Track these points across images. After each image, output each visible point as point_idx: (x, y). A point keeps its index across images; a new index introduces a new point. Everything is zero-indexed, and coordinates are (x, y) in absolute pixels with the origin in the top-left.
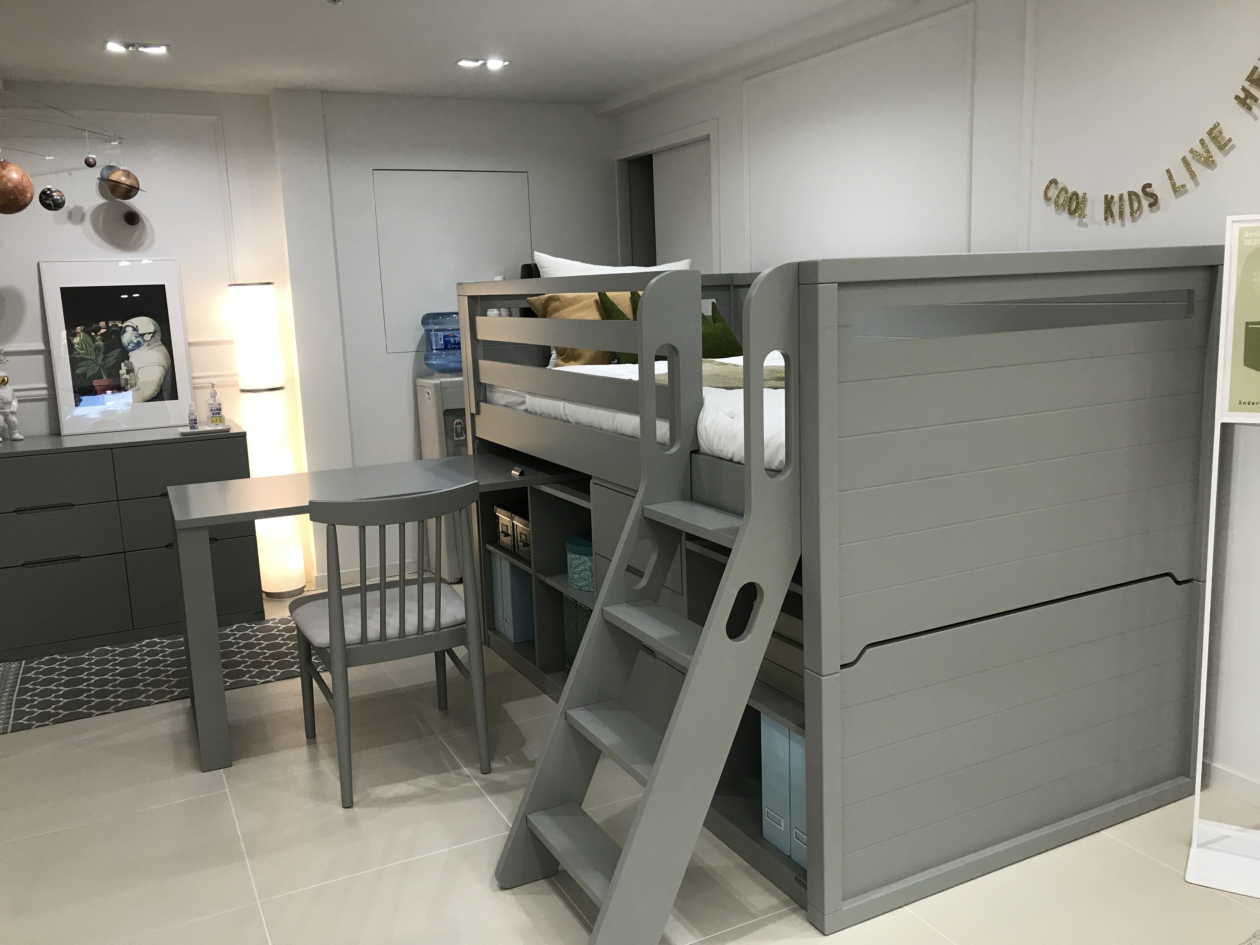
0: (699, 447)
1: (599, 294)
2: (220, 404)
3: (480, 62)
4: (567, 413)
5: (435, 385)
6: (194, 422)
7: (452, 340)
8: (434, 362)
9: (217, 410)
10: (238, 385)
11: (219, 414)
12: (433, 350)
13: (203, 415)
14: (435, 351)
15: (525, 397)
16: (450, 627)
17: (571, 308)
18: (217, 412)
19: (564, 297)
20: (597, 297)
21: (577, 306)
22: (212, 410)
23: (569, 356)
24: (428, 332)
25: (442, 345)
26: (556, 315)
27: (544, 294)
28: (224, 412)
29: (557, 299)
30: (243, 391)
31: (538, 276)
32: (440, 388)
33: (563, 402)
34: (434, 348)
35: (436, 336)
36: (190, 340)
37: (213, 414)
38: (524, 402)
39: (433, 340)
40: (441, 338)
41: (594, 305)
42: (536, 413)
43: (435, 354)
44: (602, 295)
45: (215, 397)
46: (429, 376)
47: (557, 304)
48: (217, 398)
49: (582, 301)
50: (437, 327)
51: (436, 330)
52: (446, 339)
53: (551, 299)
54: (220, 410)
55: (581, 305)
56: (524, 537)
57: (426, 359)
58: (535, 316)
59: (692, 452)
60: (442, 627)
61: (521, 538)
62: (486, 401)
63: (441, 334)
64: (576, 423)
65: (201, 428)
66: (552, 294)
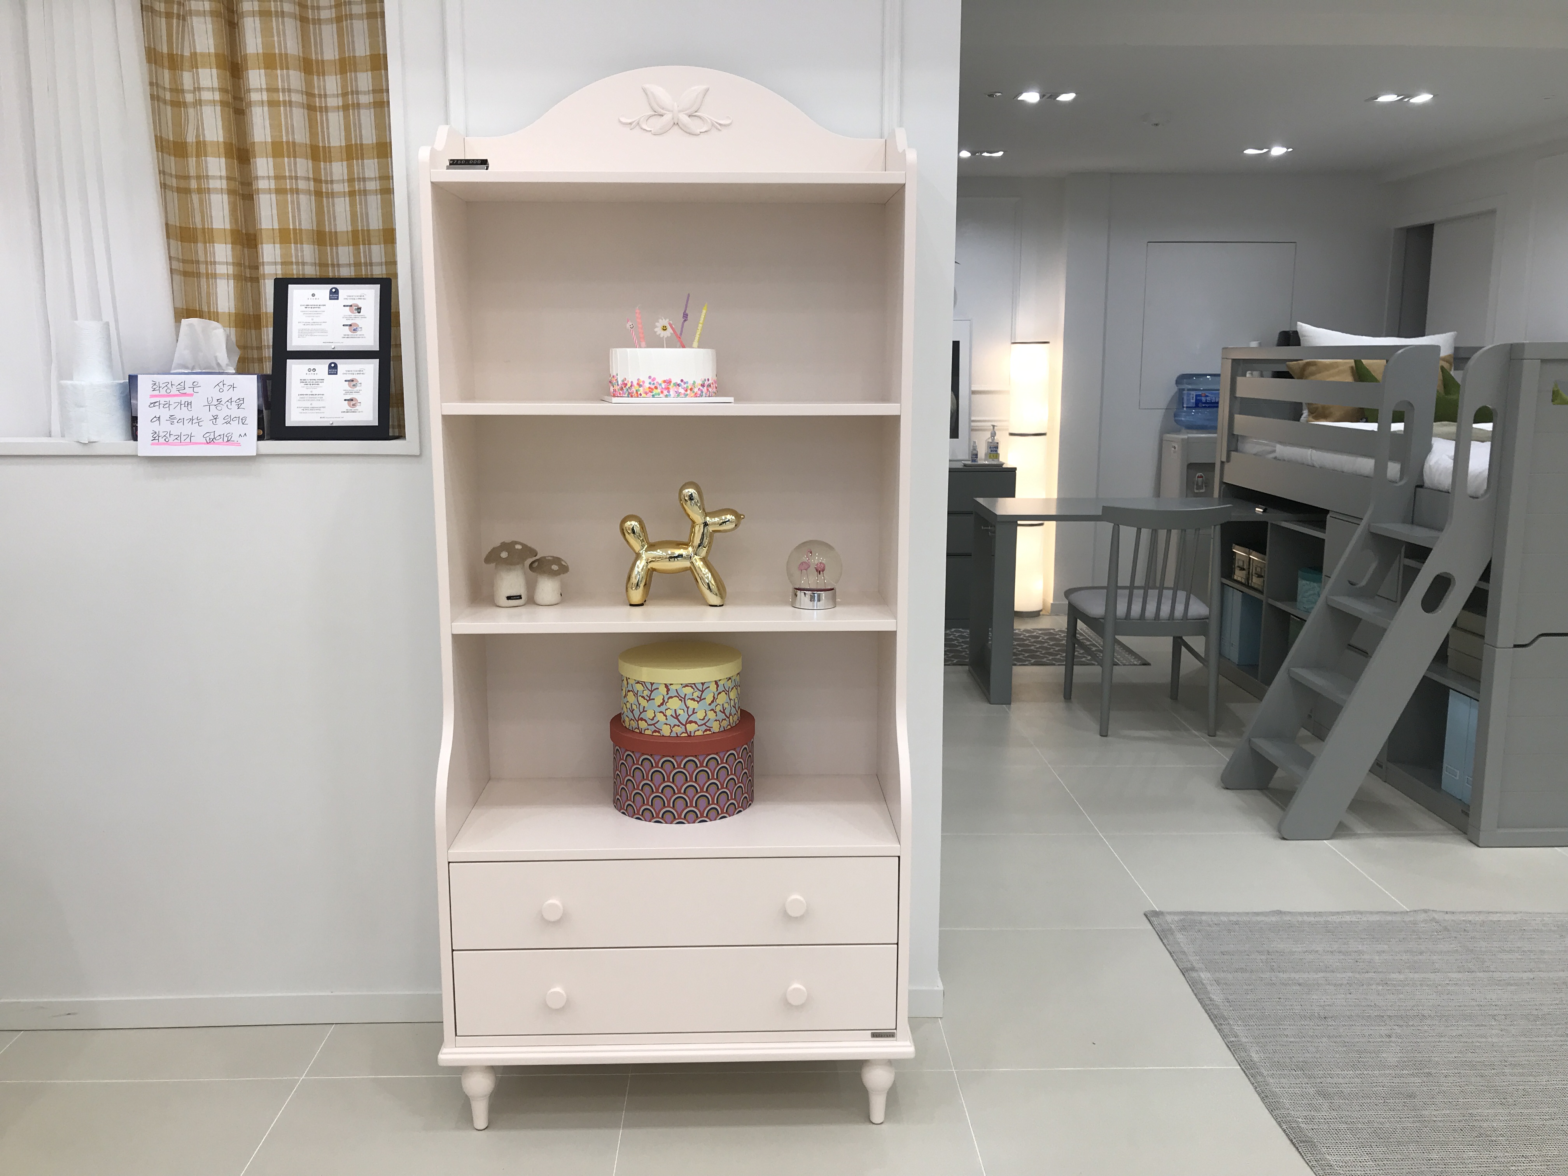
0: (1424, 483)
1: (1355, 361)
2: (998, 443)
3: (1265, 150)
4: (1313, 458)
5: (1183, 439)
6: (975, 456)
7: (1204, 399)
8: (1183, 419)
9: (995, 448)
10: (1007, 430)
11: (996, 451)
12: (1184, 407)
13: (982, 451)
14: (1185, 409)
15: (1275, 447)
16: (1193, 619)
17: (1327, 373)
18: (994, 449)
19: (1321, 362)
20: (1353, 364)
21: (1332, 371)
22: (990, 447)
23: (1319, 413)
24: (1181, 391)
25: (1193, 403)
26: (1313, 378)
27: (1302, 360)
28: (1000, 451)
29: (1314, 364)
30: (1011, 434)
31: (1299, 345)
32: (1186, 443)
33: (1311, 450)
34: (1185, 406)
35: (1189, 395)
36: (973, 389)
37: (991, 451)
38: (1274, 451)
39: (1185, 398)
40: (1193, 397)
41: (1349, 372)
42: (1284, 460)
43: (1185, 412)
44: (1358, 363)
45: (994, 437)
46: (1178, 431)
47: (1313, 368)
48: (995, 438)
49: (1338, 367)
50: (1190, 387)
51: (1189, 390)
52: (1198, 398)
53: (1308, 364)
54: (997, 448)
55: (1337, 370)
56: (1259, 570)
57: (1175, 415)
58: (1292, 377)
59: (1418, 486)
60: (1189, 618)
61: (1256, 570)
62: (1236, 450)
63: (1194, 393)
64: (1321, 467)
65: (980, 462)
66: (1309, 360)
